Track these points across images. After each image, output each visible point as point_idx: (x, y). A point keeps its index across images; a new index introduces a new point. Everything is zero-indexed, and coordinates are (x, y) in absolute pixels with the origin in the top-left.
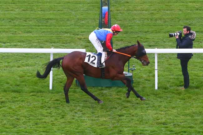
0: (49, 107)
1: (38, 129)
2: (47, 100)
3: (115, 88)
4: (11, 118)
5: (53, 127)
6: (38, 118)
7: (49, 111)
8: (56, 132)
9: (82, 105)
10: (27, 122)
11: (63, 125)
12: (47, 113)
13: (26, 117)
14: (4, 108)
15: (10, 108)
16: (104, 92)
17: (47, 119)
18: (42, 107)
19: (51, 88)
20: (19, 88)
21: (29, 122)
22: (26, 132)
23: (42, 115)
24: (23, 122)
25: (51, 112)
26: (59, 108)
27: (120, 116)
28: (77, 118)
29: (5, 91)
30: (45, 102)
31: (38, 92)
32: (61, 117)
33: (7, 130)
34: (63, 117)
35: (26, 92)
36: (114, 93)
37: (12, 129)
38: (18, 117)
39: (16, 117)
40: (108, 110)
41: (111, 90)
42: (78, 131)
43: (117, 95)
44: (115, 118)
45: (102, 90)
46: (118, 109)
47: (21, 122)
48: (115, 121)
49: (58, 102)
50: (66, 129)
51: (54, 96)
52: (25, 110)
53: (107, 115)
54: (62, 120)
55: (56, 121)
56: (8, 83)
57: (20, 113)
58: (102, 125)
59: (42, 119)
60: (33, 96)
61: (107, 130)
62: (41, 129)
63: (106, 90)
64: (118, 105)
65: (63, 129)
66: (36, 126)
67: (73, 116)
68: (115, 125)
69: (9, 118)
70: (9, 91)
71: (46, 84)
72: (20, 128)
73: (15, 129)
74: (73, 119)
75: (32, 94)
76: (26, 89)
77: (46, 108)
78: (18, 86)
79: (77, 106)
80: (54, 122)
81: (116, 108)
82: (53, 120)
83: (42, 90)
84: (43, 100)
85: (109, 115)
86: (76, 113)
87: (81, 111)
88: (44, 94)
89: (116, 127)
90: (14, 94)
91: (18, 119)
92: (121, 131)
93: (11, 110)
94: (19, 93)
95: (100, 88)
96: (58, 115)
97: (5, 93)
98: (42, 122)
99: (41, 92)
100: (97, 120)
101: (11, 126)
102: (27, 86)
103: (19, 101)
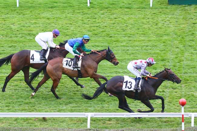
0: (148, 18)
1: (139, 32)
2: (148, 13)
3: (194, 5)
4: (122, 25)
5: (149, 31)
6: (140, 25)
7: (147, 21)
8: (150, 34)
9: (170, 16)
10: (132, 28)
11: (156, 30)
12: (147, 22)
13: (132, 24)
14: (119, 19)
15: (123, 19)
16: (186, 8)
17: (146, 26)
18: (143, 18)
19: (151, 6)
20: (130, 6)
21: (134, 28)
22: (131, 34)
23: (143, 23)
24: (130, 28)
25: (149, 21)
26: (155, 18)
27: (194, 24)
28: (165, 25)
29: (121, 8)
30: (146, 15)
31: (142, 8)
32: (155, 24)
33: (119, 33)
34: (156, 25)
35: (135, 9)
36: (193, 9)
37: (122, 33)
38: (127, 25)
39: (125, 25)
40: (187, 20)
41: (191, 7)
42: (164, 34)
43: (195, 10)
44: (190, 25)
45: (185, 7)
46: (193, 19)
47: (128, 28)
48: (190, 27)
49: (155, 15)
50: (157, 32)
51: (153, 11)
52: (133, 20)
53: (186, 23)
54: (156, 27)
55: (152, 27)
56: (123, 3)
57: (129, 22)
58: (182, 30)
59: (143, 26)
60: (139, 11)
61: (184, 33)
62: (141, 33)
63: (187, 7)
64: (194, 17)
65: (156, 32)
66: (138, 30)
67: (163, 24)
68: (190, 30)
69: (121, 25)
70: (124, 8)
71: (148, 3)
72: (127, 31)
73: (124, 33)
74: (163, 26)
75: (138, 9)
76: (135, 6)
77: (147, 19)
78: (130, 4)
79: (167, 17)
80: (150, 28)
81: (192, 19)
82: (150, 26)
83: (145, 7)
84: (145, 13)
85: (188, 23)
86: (165, 22)
87: (169, 21)
88: (146, 9)
89: (190, 31)
90: (126, 10)
91: (127, 26)
92: (193, 34)
93: (123, 20)
94: (130, 8)
95: (184, 5)
96: (154, 23)
97: (121, 9)
98: (142, 28)
99: (144, 8)
100: (179, 26)
101: (121, 31)
102: (136, 4)
103: (129, 14)
